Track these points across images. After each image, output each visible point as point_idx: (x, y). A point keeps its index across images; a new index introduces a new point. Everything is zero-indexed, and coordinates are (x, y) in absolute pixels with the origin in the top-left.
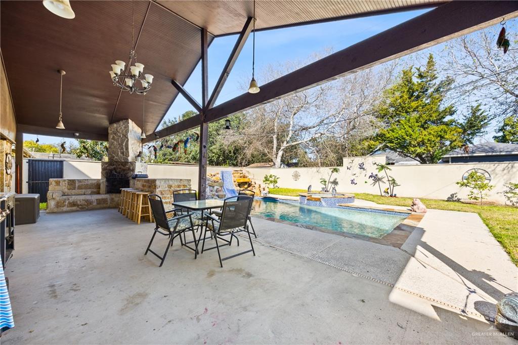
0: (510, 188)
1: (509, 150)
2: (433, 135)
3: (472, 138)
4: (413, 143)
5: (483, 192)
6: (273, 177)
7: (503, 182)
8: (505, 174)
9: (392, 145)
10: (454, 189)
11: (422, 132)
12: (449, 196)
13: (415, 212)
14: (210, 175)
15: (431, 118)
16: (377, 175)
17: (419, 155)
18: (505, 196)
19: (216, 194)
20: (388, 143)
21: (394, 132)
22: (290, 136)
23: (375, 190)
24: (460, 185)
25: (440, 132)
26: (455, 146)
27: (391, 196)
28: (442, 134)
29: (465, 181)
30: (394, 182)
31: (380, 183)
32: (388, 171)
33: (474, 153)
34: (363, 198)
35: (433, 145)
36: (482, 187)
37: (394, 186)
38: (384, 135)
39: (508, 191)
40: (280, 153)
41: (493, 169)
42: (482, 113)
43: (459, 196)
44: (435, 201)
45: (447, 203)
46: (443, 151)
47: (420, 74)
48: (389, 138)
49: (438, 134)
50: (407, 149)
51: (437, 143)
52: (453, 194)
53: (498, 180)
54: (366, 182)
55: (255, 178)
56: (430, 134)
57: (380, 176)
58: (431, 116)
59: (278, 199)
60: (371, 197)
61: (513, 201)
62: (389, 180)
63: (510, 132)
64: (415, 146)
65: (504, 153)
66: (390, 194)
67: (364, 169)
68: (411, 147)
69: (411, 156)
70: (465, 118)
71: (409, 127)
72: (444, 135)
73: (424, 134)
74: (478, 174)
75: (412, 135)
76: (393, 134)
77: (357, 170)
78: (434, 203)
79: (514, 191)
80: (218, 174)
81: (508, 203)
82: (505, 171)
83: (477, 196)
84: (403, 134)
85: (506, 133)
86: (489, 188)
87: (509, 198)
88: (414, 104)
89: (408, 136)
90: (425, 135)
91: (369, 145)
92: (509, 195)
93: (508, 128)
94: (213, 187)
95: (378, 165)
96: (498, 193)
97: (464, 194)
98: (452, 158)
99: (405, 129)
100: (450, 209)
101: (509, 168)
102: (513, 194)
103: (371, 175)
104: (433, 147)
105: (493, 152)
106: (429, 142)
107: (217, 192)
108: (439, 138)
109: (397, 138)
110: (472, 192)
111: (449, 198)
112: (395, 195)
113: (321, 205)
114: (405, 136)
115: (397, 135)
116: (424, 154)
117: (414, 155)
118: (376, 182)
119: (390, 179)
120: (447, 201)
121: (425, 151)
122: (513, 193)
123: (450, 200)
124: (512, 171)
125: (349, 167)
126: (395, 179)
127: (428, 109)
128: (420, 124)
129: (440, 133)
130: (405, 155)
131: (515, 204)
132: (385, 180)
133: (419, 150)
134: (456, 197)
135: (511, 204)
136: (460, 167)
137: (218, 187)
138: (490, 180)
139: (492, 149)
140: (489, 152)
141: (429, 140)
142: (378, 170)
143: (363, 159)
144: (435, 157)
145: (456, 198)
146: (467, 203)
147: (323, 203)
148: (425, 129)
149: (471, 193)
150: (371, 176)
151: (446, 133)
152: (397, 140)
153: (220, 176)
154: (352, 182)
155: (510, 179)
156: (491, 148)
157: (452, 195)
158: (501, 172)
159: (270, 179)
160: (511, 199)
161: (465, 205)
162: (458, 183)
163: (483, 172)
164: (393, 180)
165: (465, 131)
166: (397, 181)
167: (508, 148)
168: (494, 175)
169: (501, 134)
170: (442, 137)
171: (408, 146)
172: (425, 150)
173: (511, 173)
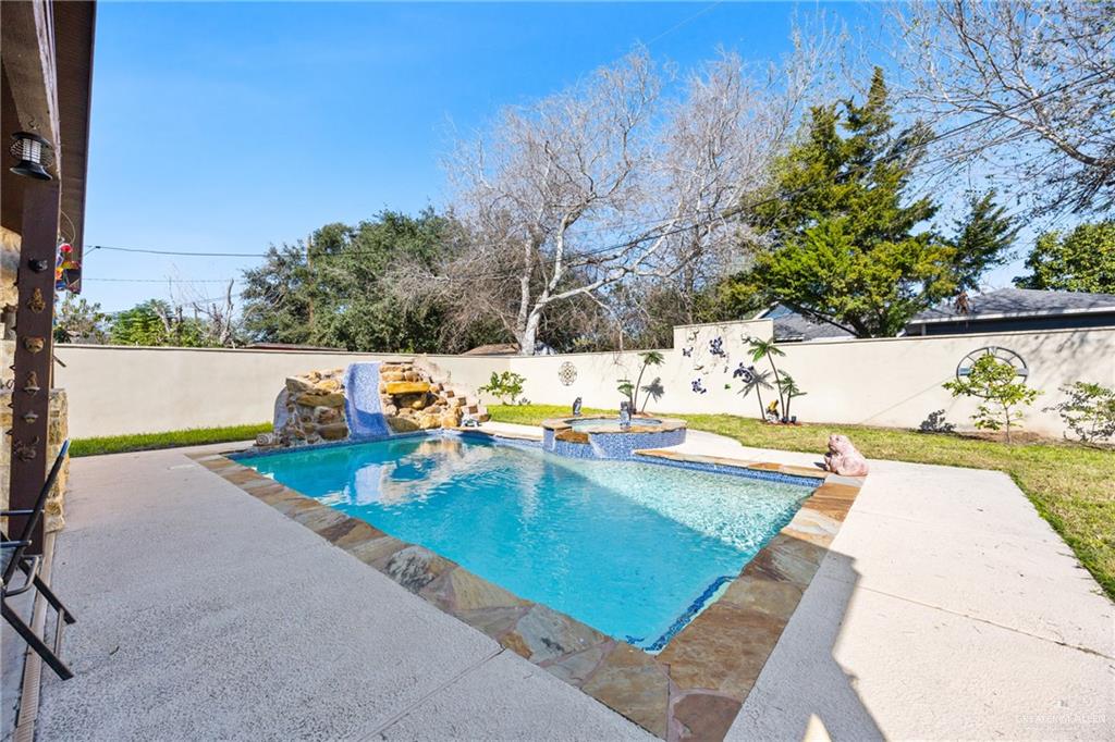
0: (1075, 396)
1: (1056, 305)
2: (884, 263)
3: (975, 274)
4: (835, 284)
5: (1012, 409)
6: (512, 378)
7: (1059, 382)
8: (1065, 360)
9: (787, 291)
10: (936, 400)
11: (857, 258)
12: (926, 418)
13: (837, 473)
14: (313, 376)
15: (878, 222)
16: (752, 368)
17: (852, 317)
18: (1063, 416)
19: (319, 427)
20: (778, 287)
21: (791, 259)
22: (557, 277)
23: (749, 405)
24: (952, 390)
25: (903, 254)
26: (937, 291)
27: (784, 421)
28: (907, 260)
29: (965, 380)
30: (788, 386)
31: (761, 387)
32: (776, 357)
33: (978, 313)
34: (715, 428)
35: (884, 289)
36: (1010, 395)
37: (790, 396)
38: (769, 267)
39: (1070, 405)
40: (534, 319)
41: (1034, 347)
42: (999, 213)
43: (949, 420)
44: (893, 432)
45: (920, 439)
46: (907, 307)
47: (854, 116)
48: (778, 274)
49: (896, 259)
50: (823, 301)
51: (893, 284)
52: (935, 414)
53: (1047, 375)
54: (727, 387)
55: (452, 380)
56: (877, 261)
57: (759, 370)
58: (879, 217)
59: (494, 437)
60: (735, 424)
61: (1085, 430)
62: (778, 382)
63: (1051, 268)
64: (840, 293)
65: (1044, 313)
66: (781, 417)
67: (721, 353)
68: (832, 295)
69: (834, 320)
70: (958, 228)
71: (827, 245)
72: (911, 264)
73: (862, 262)
74: (999, 362)
75: (833, 264)
76: (789, 263)
77: (706, 357)
78: (889, 441)
79: (1085, 404)
80: (340, 371)
81: (1072, 435)
82: (1065, 353)
83: (995, 418)
84: (812, 263)
85: (1043, 269)
86: (1026, 398)
87: (1072, 422)
88: (838, 190)
89: (823, 268)
90: (865, 266)
91: (734, 295)
92: (1074, 414)
93: (1047, 259)
94: (313, 408)
95: (753, 344)
96: (1045, 410)
97: (962, 413)
98: (928, 325)
99: (817, 250)
100: (931, 458)
101: (1073, 344)
102: (1083, 413)
103: (738, 367)
104: (886, 294)
105: (1020, 310)
106: (875, 283)
107: (320, 422)
108: (900, 271)
109: (798, 273)
110: (984, 409)
111: (924, 423)
112: (794, 418)
113: (588, 454)
114: (817, 268)
115: (798, 267)
116: (863, 314)
117: (841, 316)
118: (751, 385)
119: (782, 378)
120: (920, 432)
121: (867, 307)
122: (1082, 408)
123: (928, 428)
124: (1083, 352)
125: (687, 350)
126: (793, 379)
127: (872, 200)
128: (852, 237)
129: (902, 259)
130: (820, 318)
131: (1088, 436)
132: (770, 380)
133: (851, 303)
134: (942, 420)
135: (1078, 437)
136: (953, 343)
137: (325, 408)
138: (1025, 376)
139: (1018, 304)
140: (1011, 310)
141: (874, 278)
142: (752, 356)
143: (720, 330)
144: (891, 322)
145: (943, 425)
146: (971, 438)
147: (596, 449)
148: (865, 250)
149: (980, 412)
150: (738, 372)
151: (917, 256)
152: (799, 280)
153: (343, 378)
154: (696, 387)
155: (1077, 373)
156: (1014, 302)
157: (933, 417)
158: (1053, 356)
159: (505, 382)
160: (1079, 425)
161: (967, 444)
162: (947, 386)
163: (1007, 355)
164: (789, 380)
165: (958, 257)
166: (799, 385)
167: (1053, 301)
168: (1037, 363)
169: (1031, 272)
170: (906, 269)
171: (825, 293)
172: (864, 302)
173: (1078, 355)
